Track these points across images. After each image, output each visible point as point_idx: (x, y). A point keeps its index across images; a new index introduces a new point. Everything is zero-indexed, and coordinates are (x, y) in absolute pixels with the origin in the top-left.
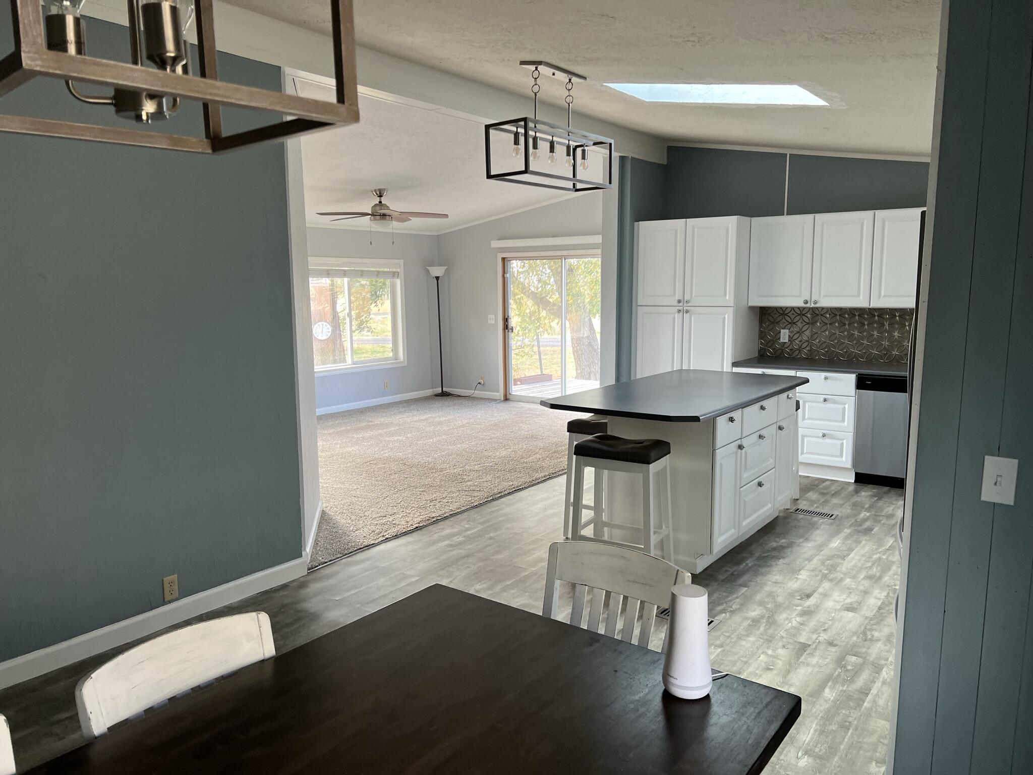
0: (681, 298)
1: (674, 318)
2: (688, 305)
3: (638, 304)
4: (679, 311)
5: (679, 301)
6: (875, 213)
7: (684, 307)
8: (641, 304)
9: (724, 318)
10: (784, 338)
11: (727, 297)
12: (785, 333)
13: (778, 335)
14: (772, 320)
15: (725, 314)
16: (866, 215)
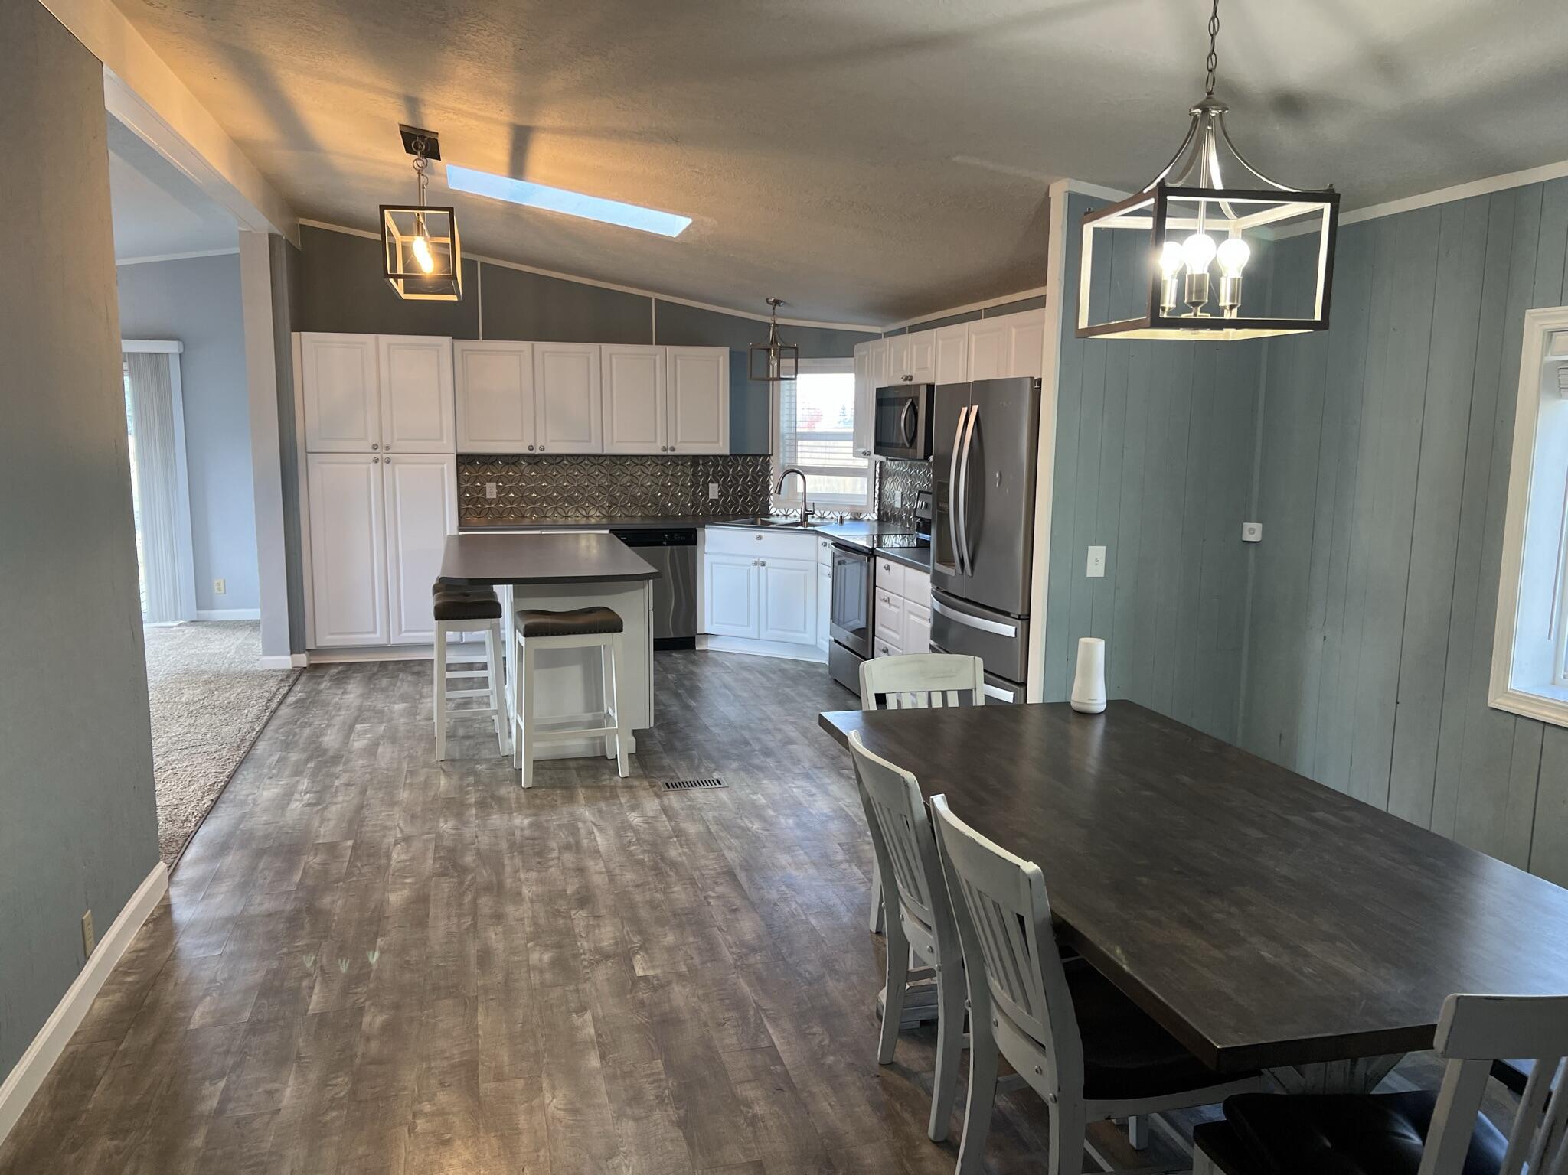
0: (377, 442)
1: (368, 470)
2: (388, 452)
3: (308, 450)
4: (376, 461)
5: (375, 447)
6: (600, 347)
7: (382, 454)
8: (313, 450)
9: (443, 469)
10: (491, 493)
11: (445, 442)
12: (491, 487)
13: (482, 490)
14: (473, 471)
15: (443, 464)
16: (592, 348)
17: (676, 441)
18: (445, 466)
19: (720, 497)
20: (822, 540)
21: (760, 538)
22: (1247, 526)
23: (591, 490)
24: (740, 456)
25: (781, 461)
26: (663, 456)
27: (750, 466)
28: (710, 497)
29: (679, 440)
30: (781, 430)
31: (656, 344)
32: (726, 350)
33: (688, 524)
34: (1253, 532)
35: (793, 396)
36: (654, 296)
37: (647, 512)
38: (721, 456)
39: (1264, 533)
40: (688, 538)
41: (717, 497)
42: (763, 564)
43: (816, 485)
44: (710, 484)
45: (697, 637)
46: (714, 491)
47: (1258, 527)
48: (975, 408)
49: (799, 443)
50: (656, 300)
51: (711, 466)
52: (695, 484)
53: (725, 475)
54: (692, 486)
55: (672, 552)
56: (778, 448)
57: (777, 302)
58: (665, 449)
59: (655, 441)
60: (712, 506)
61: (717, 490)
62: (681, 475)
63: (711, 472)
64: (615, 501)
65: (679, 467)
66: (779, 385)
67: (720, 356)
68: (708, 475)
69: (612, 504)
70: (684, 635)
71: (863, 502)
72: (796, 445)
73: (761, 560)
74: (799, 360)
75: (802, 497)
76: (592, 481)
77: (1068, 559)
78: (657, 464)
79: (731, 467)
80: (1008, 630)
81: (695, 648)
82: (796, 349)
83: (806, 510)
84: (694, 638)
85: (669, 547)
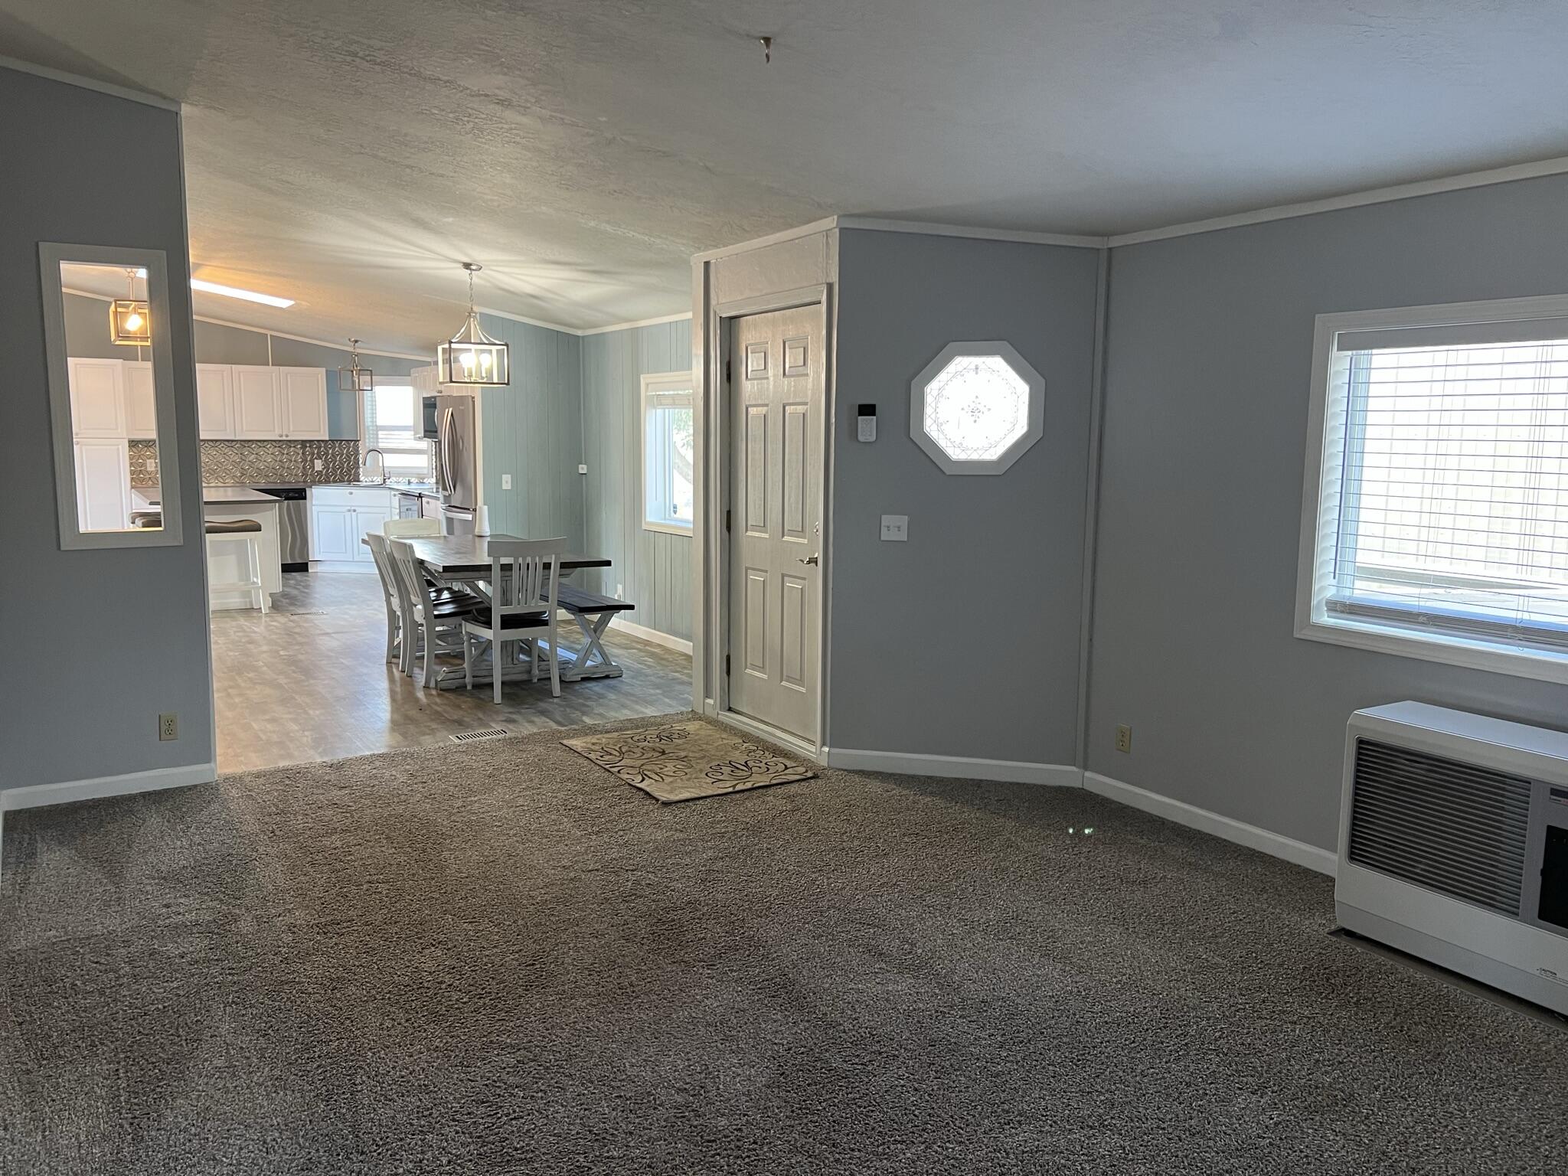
9: (118, 449)
10: (151, 467)
11: (119, 430)
12: (151, 463)
13: (143, 465)
14: (136, 451)
15: (118, 445)
16: (226, 367)
17: (289, 429)
18: (120, 447)
19: (324, 469)
20: (393, 493)
21: (351, 493)
22: (580, 466)
23: (227, 465)
24: (337, 441)
25: (367, 444)
26: (280, 441)
27: (345, 448)
28: (316, 469)
29: (291, 429)
30: (366, 424)
31: (272, 365)
32: (324, 369)
33: (300, 486)
34: (583, 469)
35: (373, 401)
36: (269, 333)
37: (268, 480)
38: (322, 441)
39: (588, 469)
40: (300, 495)
41: (321, 469)
42: (355, 511)
43: (390, 461)
44: (316, 461)
45: (309, 563)
46: (319, 465)
47: (585, 466)
48: (451, 409)
49: (380, 432)
50: (271, 335)
51: (316, 448)
52: (304, 460)
53: (327, 454)
54: (302, 462)
55: (288, 505)
56: (365, 434)
57: (356, 341)
58: (281, 436)
59: (274, 431)
60: (317, 476)
61: (321, 464)
62: (294, 455)
63: (316, 452)
64: (245, 473)
65: (292, 449)
66: (363, 395)
67: (321, 373)
68: (313, 454)
69: (243, 474)
70: (299, 561)
71: (425, 471)
72: (377, 435)
73: (353, 508)
74: (373, 377)
75: (381, 469)
76: (227, 458)
77: (493, 482)
78: (276, 447)
79: (330, 448)
80: (469, 517)
81: (308, 571)
82: (371, 371)
83: (384, 476)
84: (307, 564)
85: (286, 501)
